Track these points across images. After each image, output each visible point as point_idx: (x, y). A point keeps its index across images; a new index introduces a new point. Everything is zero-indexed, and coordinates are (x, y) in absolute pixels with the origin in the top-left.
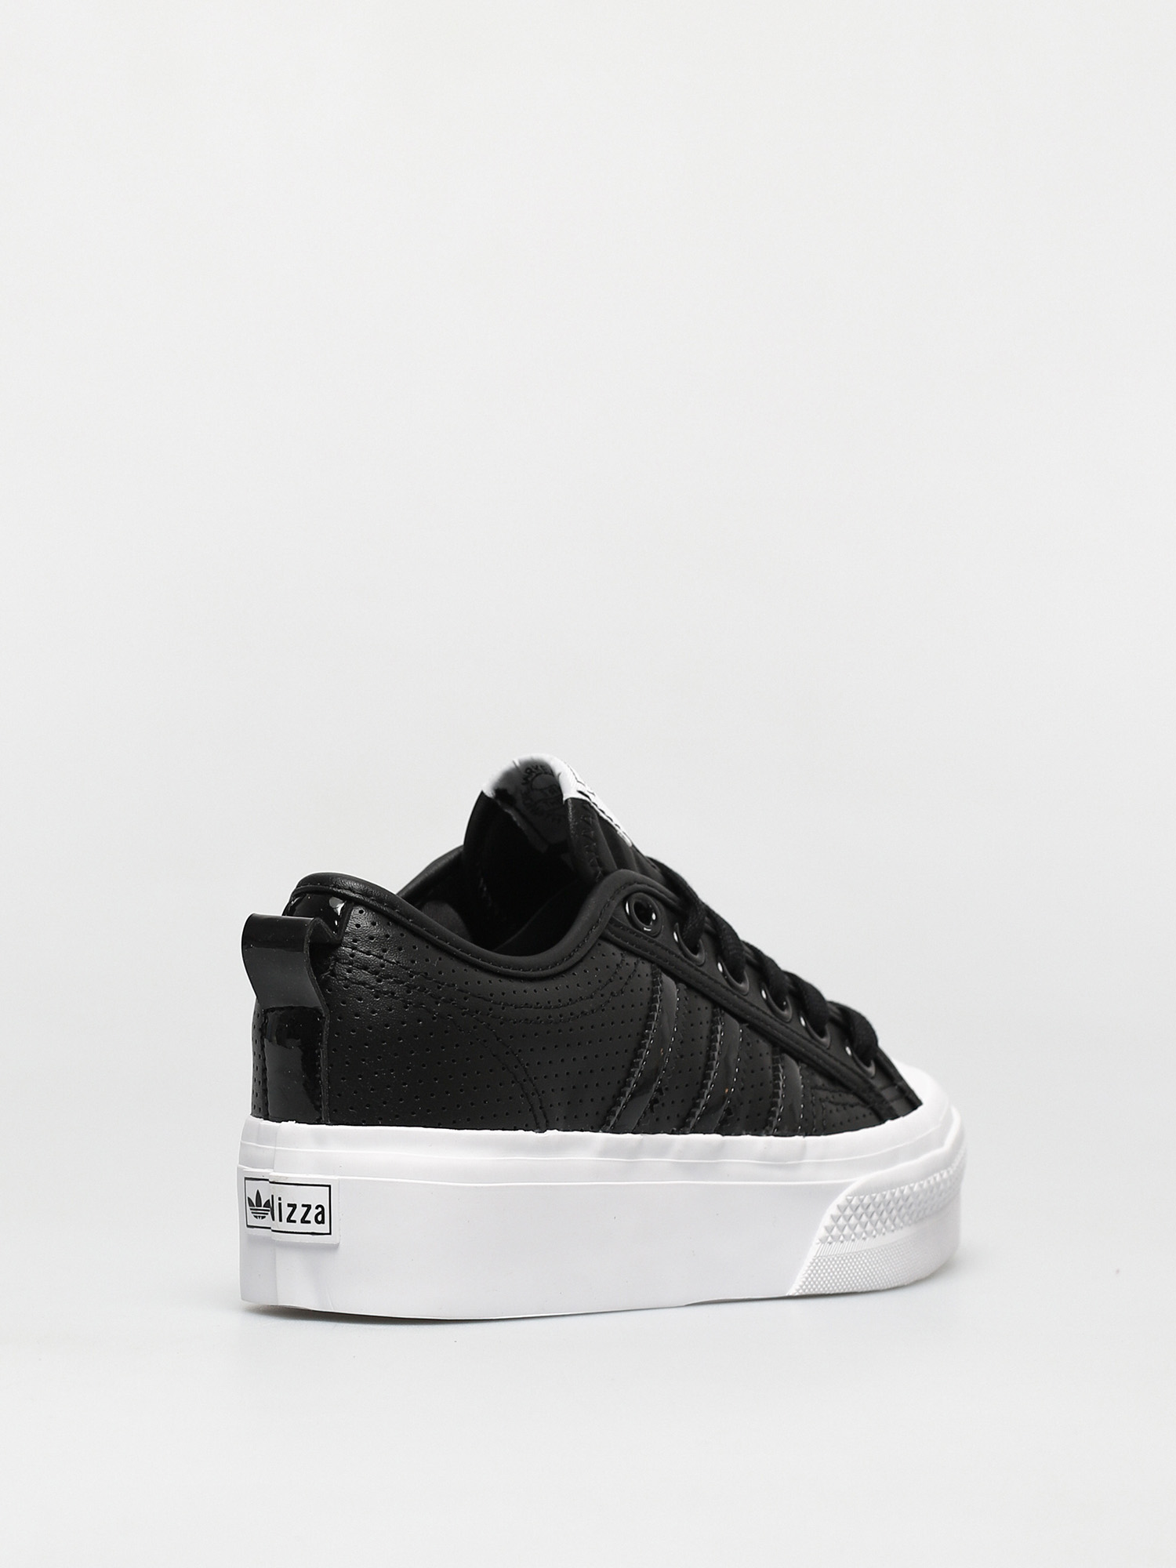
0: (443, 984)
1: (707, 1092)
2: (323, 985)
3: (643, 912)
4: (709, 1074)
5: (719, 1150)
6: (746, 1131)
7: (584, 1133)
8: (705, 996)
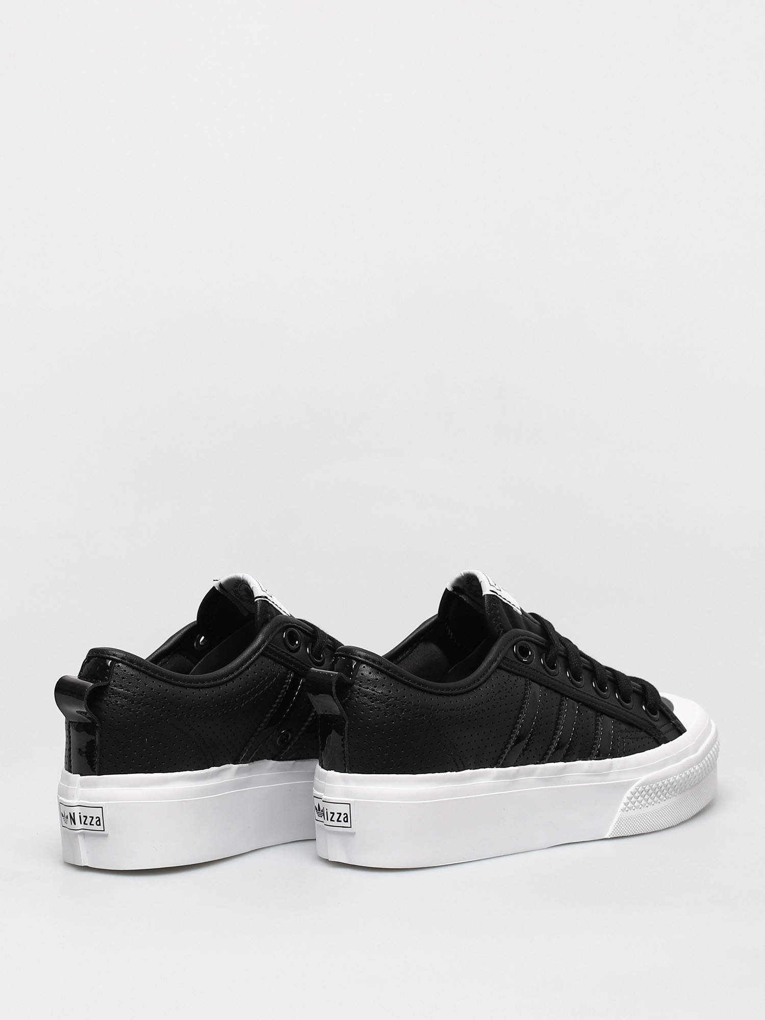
0: (405, 702)
1: (555, 742)
2: (344, 705)
3: (523, 651)
4: (557, 733)
5: (563, 770)
6: (579, 758)
7: (486, 769)
8: (556, 691)
